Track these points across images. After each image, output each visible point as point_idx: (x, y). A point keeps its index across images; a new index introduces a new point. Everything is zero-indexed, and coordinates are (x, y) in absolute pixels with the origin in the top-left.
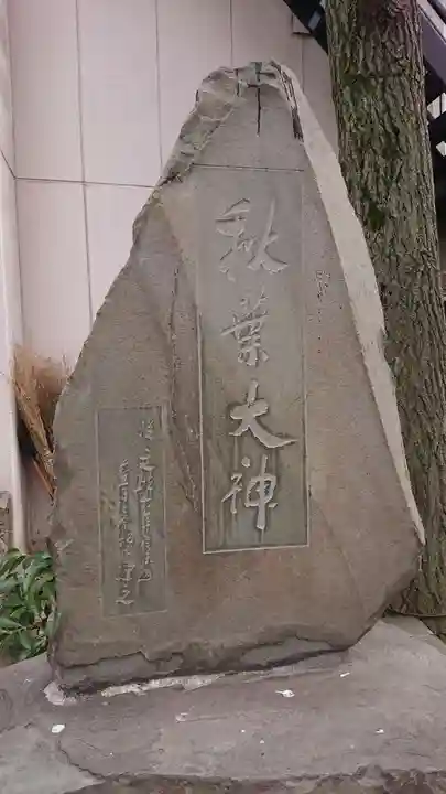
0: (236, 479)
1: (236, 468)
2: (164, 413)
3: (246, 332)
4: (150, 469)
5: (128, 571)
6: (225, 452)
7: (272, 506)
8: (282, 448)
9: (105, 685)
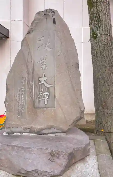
0: (41, 93)
1: (40, 91)
2: (26, 79)
3: (43, 62)
4: (24, 90)
5: (19, 110)
6: (38, 87)
7: (48, 99)
8: (50, 87)
9: (14, 133)
